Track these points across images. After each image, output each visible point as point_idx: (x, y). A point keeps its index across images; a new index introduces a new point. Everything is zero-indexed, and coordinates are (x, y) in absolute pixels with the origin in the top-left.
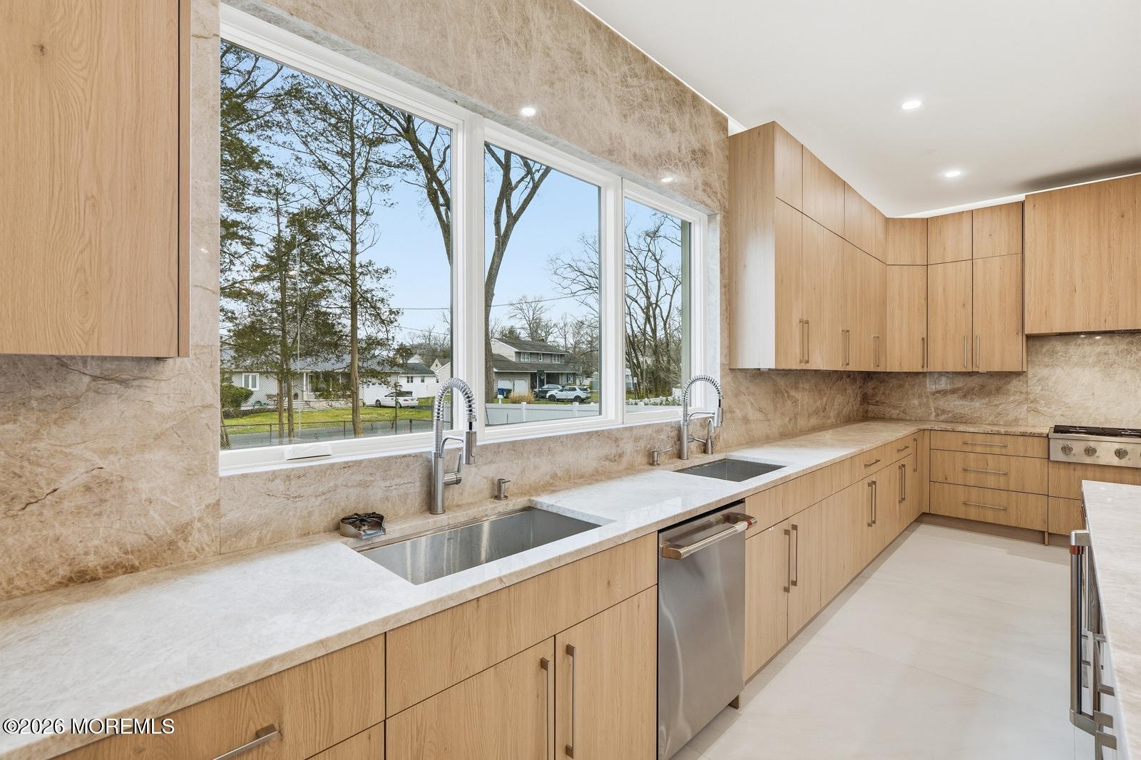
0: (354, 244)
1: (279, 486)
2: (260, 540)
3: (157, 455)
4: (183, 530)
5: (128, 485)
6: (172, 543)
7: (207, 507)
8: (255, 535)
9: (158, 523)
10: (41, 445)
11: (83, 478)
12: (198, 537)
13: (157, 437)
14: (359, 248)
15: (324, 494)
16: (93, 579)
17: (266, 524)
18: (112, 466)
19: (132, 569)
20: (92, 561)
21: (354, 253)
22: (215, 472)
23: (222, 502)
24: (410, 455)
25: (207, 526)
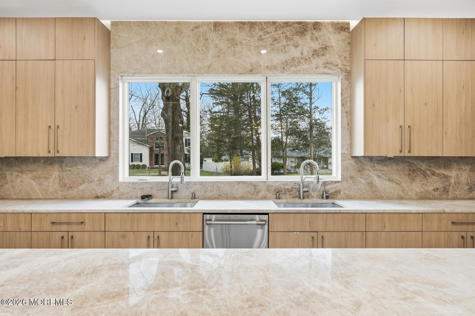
0: (311, 99)
1: (131, 185)
2: (127, 197)
3: (109, 176)
4: (113, 191)
5: (104, 181)
6: (111, 194)
7: (117, 187)
8: (126, 195)
9: (108, 189)
10: (92, 172)
11: (98, 179)
12: (115, 194)
13: (109, 172)
14: (313, 100)
15: (141, 189)
16: (99, 198)
17: (128, 193)
18: (102, 177)
19: (105, 198)
20: (99, 195)
21: (311, 103)
22: (118, 180)
23: (119, 187)
24: (164, 182)
25: (117, 192)
